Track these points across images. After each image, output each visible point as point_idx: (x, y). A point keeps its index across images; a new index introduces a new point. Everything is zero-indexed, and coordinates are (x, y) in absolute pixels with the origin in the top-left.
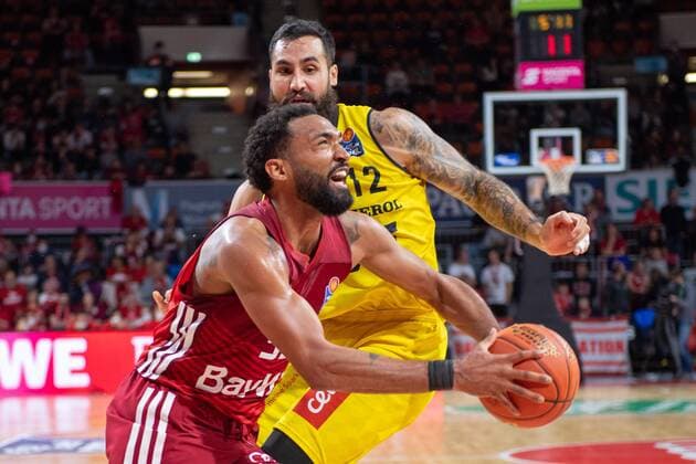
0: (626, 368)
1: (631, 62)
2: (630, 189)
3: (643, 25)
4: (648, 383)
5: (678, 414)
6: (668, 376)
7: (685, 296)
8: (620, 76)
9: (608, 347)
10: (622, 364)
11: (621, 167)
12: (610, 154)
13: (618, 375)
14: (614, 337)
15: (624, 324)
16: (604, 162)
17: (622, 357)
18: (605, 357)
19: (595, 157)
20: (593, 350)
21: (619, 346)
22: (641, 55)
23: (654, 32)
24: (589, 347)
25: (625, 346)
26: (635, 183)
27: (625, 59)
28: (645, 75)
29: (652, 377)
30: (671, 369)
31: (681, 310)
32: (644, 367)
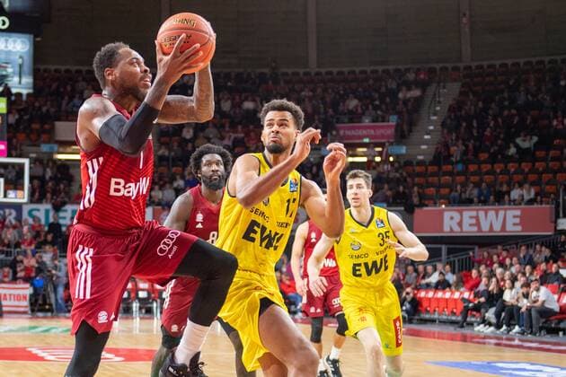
0: (28, 309)
1: (39, 146)
2: (35, 213)
3: (47, 126)
4: (38, 317)
5: (47, 334)
6: (49, 314)
7: (60, 271)
8: (33, 153)
9: (18, 298)
10: (26, 307)
11: (25, 200)
12: (19, 193)
13: (25, 313)
14: (21, 292)
15: (28, 285)
16: (16, 198)
17: (26, 303)
18: (16, 303)
19: (11, 194)
20: (10, 299)
21: (25, 297)
22: (45, 142)
23: (52, 131)
24: (8, 297)
25: (28, 298)
26: (38, 210)
27: (36, 144)
28: (45, 153)
29: (40, 314)
30: (50, 310)
31: (58, 277)
32: (36, 309)
